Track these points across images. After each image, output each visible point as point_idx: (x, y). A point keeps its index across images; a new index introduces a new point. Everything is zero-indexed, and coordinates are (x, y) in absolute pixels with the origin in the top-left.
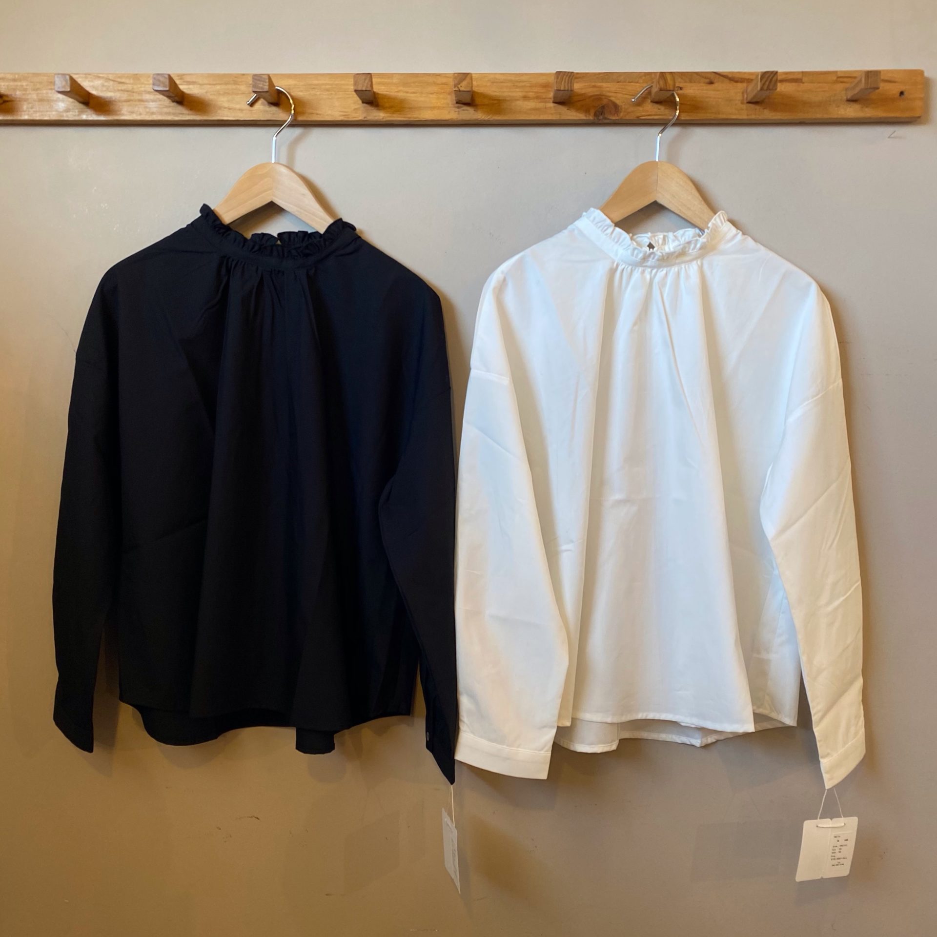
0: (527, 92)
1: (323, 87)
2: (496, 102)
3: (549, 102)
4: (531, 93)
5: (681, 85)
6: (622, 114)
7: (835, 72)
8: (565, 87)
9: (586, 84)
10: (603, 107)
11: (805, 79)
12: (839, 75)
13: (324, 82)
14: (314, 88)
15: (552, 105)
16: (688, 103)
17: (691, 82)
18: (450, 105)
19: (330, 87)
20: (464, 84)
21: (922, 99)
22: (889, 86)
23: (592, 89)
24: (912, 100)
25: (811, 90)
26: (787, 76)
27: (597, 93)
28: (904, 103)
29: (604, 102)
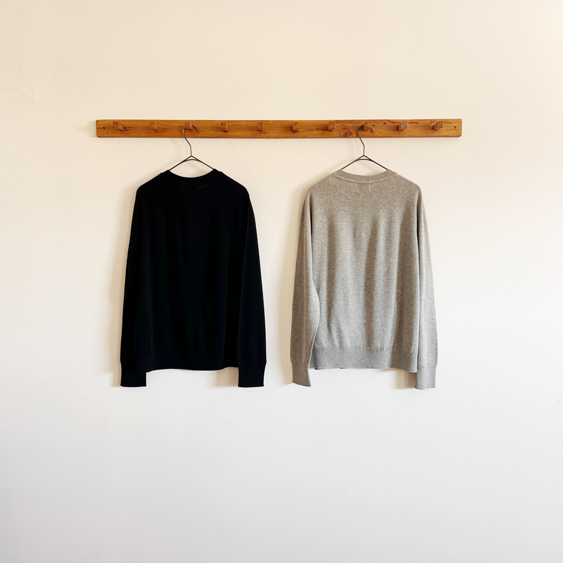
5: (375, 124)
6: (353, 135)
7: (431, 120)
9: (341, 124)
10: (346, 132)
11: (419, 122)
15: (327, 132)
16: (377, 131)
17: (378, 123)
19: (246, 125)
20: (296, 126)
21: (461, 130)
22: (449, 125)
23: (342, 126)
24: (458, 130)
25: (421, 126)
26: (413, 121)
27: (344, 127)
28: (455, 132)
29: (346, 131)
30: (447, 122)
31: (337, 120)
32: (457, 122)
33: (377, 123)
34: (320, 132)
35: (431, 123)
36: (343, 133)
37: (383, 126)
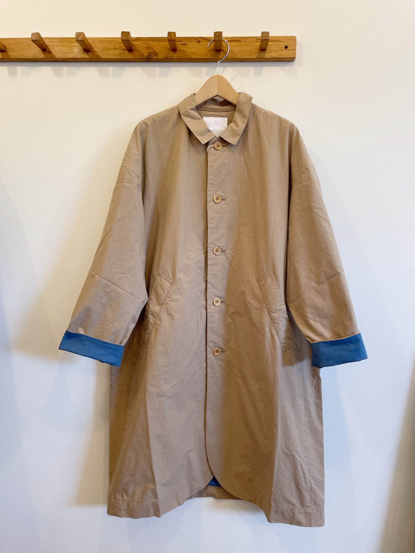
0: (116, 46)
1: (25, 43)
2: (101, 50)
3: (126, 50)
4: (118, 46)
5: (186, 43)
6: (158, 56)
7: (256, 37)
8: (125, 38)
9: (143, 42)
10: (150, 53)
11: (242, 40)
12: (257, 39)
13: (26, 41)
14: (20, 44)
15: (127, 52)
16: (189, 51)
17: (190, 42)
18: (81, 52)
19: (27, 43)
21: (295, 50)
22: (280, 43)
23: (145, 45)
24: (291, 50)
25: (244, 45)
26: (234, 39)
27: (148, 47)
28: (287, 51)
29: (151, 50)
30: (277, 39)
31: (138, 38)
32: (289, 39)
33: (188, 41)
34: (118, 52)
35: (256, 41)
36: (147, 53)
37: (197, 45)
